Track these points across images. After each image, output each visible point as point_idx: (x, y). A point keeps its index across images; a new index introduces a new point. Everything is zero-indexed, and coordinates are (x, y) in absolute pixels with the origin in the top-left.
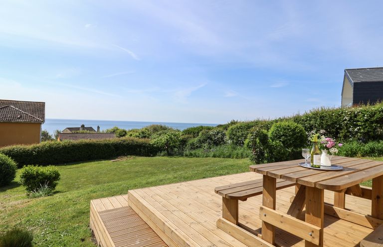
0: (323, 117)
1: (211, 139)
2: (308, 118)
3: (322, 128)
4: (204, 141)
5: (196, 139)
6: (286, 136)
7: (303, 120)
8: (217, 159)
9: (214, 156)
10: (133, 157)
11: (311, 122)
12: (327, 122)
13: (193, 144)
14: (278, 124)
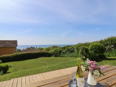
0: (112, 40)
1: (70, 50)
2: (106, 41)
3: (112, 45)
4: (67, 51)
5: (65, 50)
6: (96, 49)
7: (104, 42)
8: (71, 58)
9: (71, 57)
10: (43, 57)
11: (107, 43)
12: (114, 42)
13: (64, 52)
14: (92, 44)
